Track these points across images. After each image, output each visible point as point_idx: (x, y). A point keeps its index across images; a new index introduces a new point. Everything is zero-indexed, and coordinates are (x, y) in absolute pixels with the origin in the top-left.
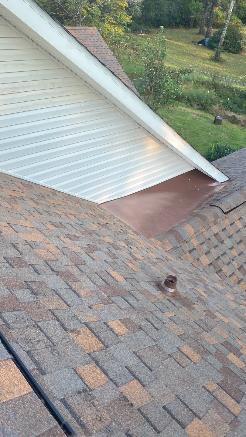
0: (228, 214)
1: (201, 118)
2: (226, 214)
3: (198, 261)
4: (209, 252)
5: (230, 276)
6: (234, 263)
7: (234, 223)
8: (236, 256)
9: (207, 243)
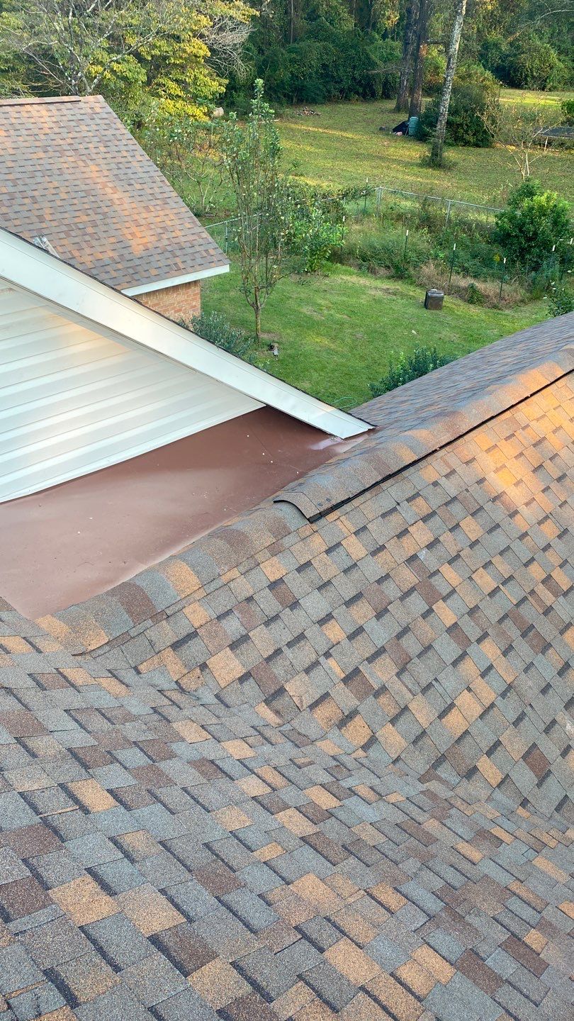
0: (323, 521)
1: (394, 297)
2: (312, 520)
3: (202, 671)
4: (245, 638)
5: (313, 707)
6: (331, 663)
7: (339, 544)
8: (338, 643)
9: (241, 612)
